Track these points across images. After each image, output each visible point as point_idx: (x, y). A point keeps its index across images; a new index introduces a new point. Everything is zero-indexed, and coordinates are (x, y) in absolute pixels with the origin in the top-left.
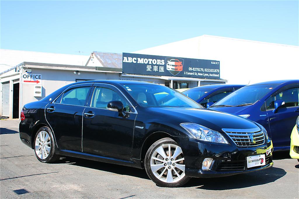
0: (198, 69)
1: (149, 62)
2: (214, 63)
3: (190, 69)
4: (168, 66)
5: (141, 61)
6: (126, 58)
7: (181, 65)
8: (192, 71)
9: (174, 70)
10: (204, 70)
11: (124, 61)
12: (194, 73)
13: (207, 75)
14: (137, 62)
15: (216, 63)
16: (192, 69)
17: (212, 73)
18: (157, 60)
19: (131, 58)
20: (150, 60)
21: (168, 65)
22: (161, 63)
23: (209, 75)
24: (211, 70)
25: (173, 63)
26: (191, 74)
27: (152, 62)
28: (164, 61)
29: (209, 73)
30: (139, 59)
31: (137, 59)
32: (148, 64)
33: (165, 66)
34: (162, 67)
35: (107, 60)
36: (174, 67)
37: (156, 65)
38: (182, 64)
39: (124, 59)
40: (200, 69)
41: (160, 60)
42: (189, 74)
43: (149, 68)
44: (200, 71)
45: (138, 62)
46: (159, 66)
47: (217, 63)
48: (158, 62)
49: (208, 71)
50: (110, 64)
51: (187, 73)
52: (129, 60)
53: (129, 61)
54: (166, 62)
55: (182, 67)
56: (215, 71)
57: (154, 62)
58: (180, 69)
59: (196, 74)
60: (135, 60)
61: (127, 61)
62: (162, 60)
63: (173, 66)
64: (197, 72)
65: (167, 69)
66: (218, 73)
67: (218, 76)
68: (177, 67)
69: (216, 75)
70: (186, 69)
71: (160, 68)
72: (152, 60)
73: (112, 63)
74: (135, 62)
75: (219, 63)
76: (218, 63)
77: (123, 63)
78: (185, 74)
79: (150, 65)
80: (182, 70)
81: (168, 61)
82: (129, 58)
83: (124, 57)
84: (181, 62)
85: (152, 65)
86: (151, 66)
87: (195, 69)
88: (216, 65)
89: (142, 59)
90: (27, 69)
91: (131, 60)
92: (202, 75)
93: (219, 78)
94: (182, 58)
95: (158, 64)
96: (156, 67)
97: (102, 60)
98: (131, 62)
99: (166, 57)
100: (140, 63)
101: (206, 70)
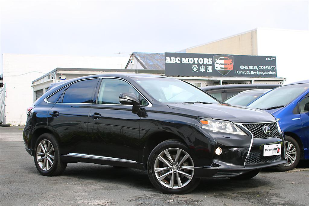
0: (251, 67)
1: (194, 61)
2: (269, 59)
3: (242, 67)
4: (216, 65)
5: (185, 61)
6: (169, 58)
7: (231, 64)
8: (244, 70)
9: (224, 69)
10: (258, 68)
11: (166, 62)
12: (246, 72)
13: (262, 73)
14: (181, 62)
15: (272, 59)
16: (243, 67)
17: (267, 71)
18: (204, 59)
19: (175, 58)
20: (196, 59)
21: (217, 63)
22: (208, 62)
23: (264, 73)
24: (266, 68)
25: (222, 62)
26: (243, 73)
27: (198, 61)
28: (211, 59)
29: (263, 71)
30: (183, 59)
31: (181, 59)
32: (194, 64)
33: (213, 65)
34: (209, 66)
35: (148, 61)
36: (223, 66)
37: (203, 64)
38: (232, 62)
39: (167, 60)
40: (254, 67)
41: (207, 59)
42: (240, 73)
43: (195, 68)
44: (253, 69)
45: (183, 62)
46: (206, 65)
47: (273, 59)
48: (205, 61)
49: (263, 69)
50: (151, 65)
51: (238, 72)
52: (172, 60)
53: (172, 62)
54: (214, 61)
55: (232, 66)
56: (271, 68)
57: (201, 61)
58: (230, 67)
59: (249, 72)
60: (179, 60)
61: (170, 62)
62: (210, 59)
63: (221, 64)
64: (250, 70)
65: (216, 69)
66: (275, 71)
67: (274, 73)
68: (226, 66)
69: (272, 73)
70: (236, 67)
71: (207, 68)
72: (198, 59)
73: (154, 64)
74: (179, 62)
75: (275, 59)
76: (274, 59)
77: (166, 64)
78: (236, 73)
79: (196, 64)
80: (232, 69)
81: (216, 60)
82: (172, 58)
83: (167, 58)
84: (231, 60)
85: (199, 65)
86: (197, 66)
87: (247, 67)
88: (271, 62)
89: (187, 59)
90: (61, 75)
91: (174, 60)
92: (256, 73)
93: (276, 75)
94: (232, 55)
95: (205, 63)
96: (202, 67)
97: (142, 61)
98: (175, 62)
99: (214, 55)
100: (185, 63)
101: (261, 68)
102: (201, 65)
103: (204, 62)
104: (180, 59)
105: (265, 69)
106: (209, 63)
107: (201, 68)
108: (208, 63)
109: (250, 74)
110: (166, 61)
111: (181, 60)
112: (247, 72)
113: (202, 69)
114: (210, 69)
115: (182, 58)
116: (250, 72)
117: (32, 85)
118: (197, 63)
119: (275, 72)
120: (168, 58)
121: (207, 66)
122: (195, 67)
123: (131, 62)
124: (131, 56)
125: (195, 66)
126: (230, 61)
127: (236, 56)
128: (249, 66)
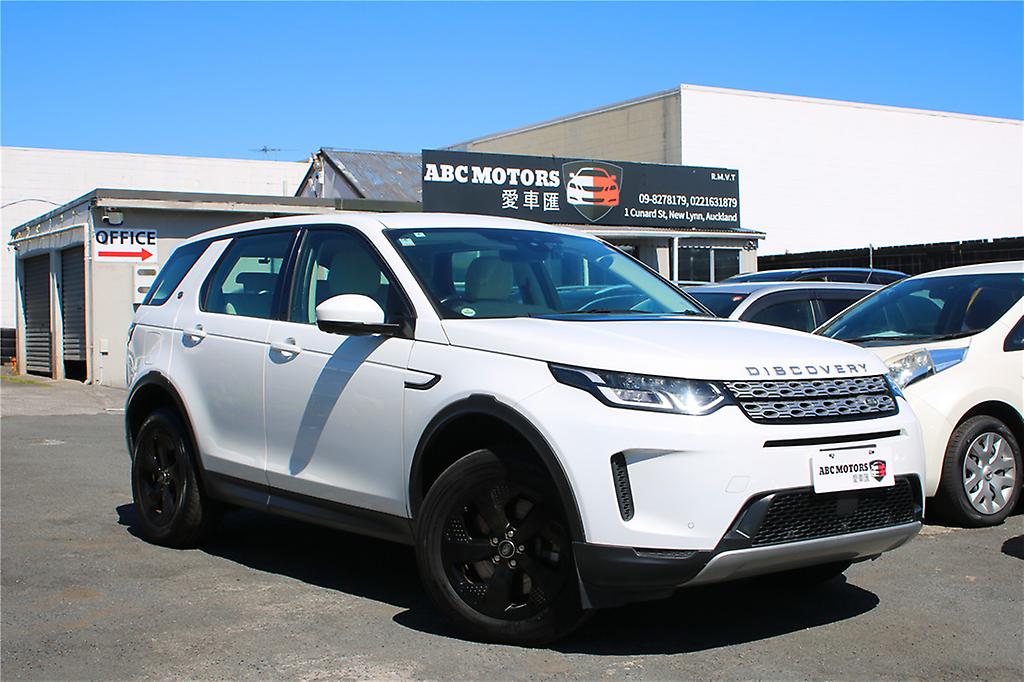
0: (669, 199)
1: (509, 178)
2: (721, 177)
3: (644, 197)
4: (570, 192)
5: (482, 175)
6: (434, 166)
7: (613, 188)
8: (649, 207)
9: (592, 203)
10: (688, 201)
11: (427, 178)
12: (655, 212)
13: (699, 216)
14: (470, 180)
15: (727, 178)
16: (648, 199)
17: (714, 210)
18: (537, 172)
19: (451, 168)
20: (513, 172)
22: (549, 180)
23: (705, 217)
24: (711, 202)
25: (589, 181)
26: (647, 214)
27: (518, 178)
28: (557, 173)
29: (703, 210)
30: (476, 170)
31: (470, 169)
32: (507, 185)
33: (561, 191)
34: (552, 194)
35: (369, 175)
36: (590, 195)
37: (533, 187)
38: (617, 181)
39: (428, 172)
40: (677, 199)
41: (545, 173)
42: (640, 214)
43: (509, 199)
44: (675, 203)
45: (475, 181)
46: (541, 190)
47: (731, 177)
48: (539, 178)
49: (702, 204)
50: (378, 187)
51: (634, 213)
52: (444, 173)
53: (444, 179)
54: (564, 179)
55: (615, 194)
56: (725, 202)
57: (527, 177)
58: (611, 198)
59: (663, 215)
60: (463, 174)
61: (436, 178)
62: (552, 173)
63: (586, 189)
64: (667, 208)
65: (570, 201)
66: (736, 210)
67: (733, 218)
68: (600, 195)
69: (727, 218)
70: (629, 198)
71: (545, 199)
72: (518, 170)
73: (386, 185)
74: (465, 180)
75: (737, 178)
76: (733, 176)
77: (425, 183)
78: (627, 215)
79: (513, 187)
80: (616, 203)
81: (572, 175)
82: (442, 167)
83: (428, 166)
84: (614, 177)
85: (521, 189)
86: (515, 191)
87: (658, 199)
88: (726, 185)
89: (487, 170)
90: (108, 211)
91: (449, 174)
92: (682, 216)
93: (737, 224)
94: (616, 163)
95: (538, 184)
96: (531, 196)
97: (349, 175)
98: (451, 179)
99: (565, 160)
100: (481, 182)
101: (696, 201)
102: (528, 189)
103: (535, 180)
104: (466, 172)
105: (707, 205)
106: (552, 184)
107: (526, 199)
108: (546, 184)
109: (666, 218)
110: (424, 174)
111: (470, 175)
112: (658, 214)
113: (531, 200)
114: (552, 202)
115: (473, 168)
116: (667, 214)
117: (13, 240)
118: (516, 183)
119: (735, 216)
120: (432, 167)
121: (545, 194)
122: (510, 195)
123: (314, 175)
124: (316, 157)
125: (510, 191)
126: (609, 181)
127: (628, 167)
128: (665, 196)
